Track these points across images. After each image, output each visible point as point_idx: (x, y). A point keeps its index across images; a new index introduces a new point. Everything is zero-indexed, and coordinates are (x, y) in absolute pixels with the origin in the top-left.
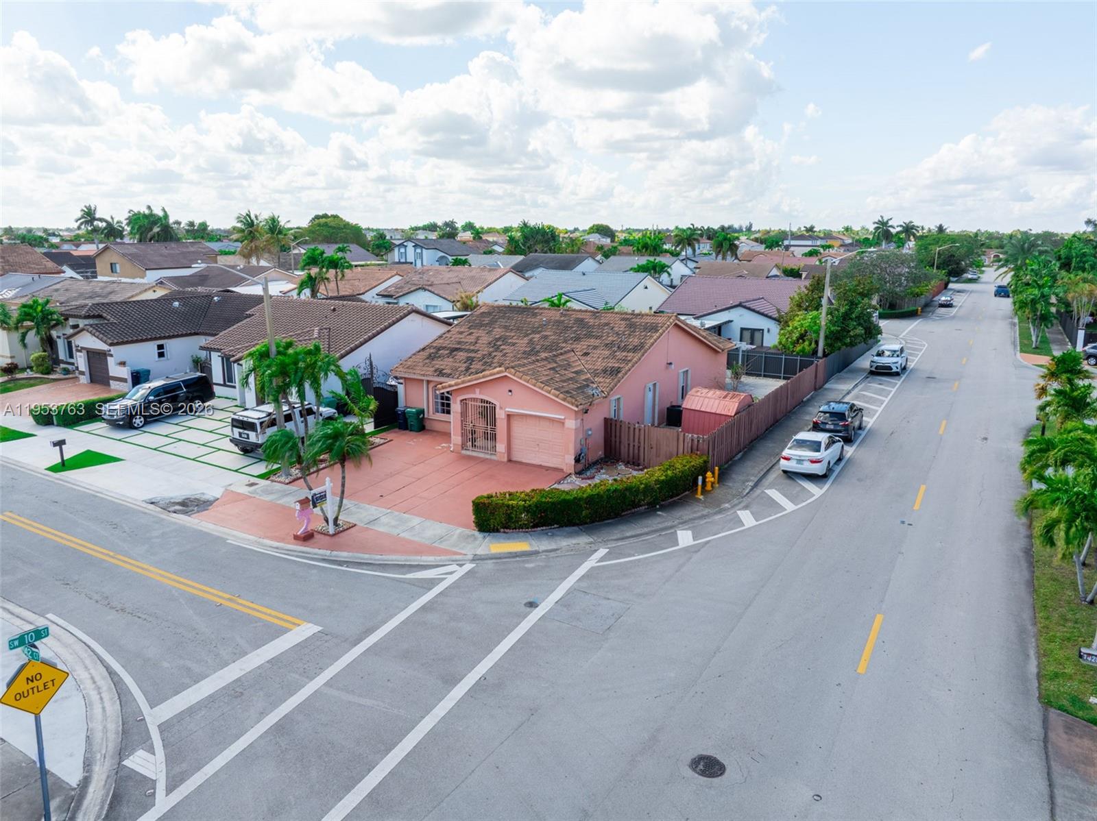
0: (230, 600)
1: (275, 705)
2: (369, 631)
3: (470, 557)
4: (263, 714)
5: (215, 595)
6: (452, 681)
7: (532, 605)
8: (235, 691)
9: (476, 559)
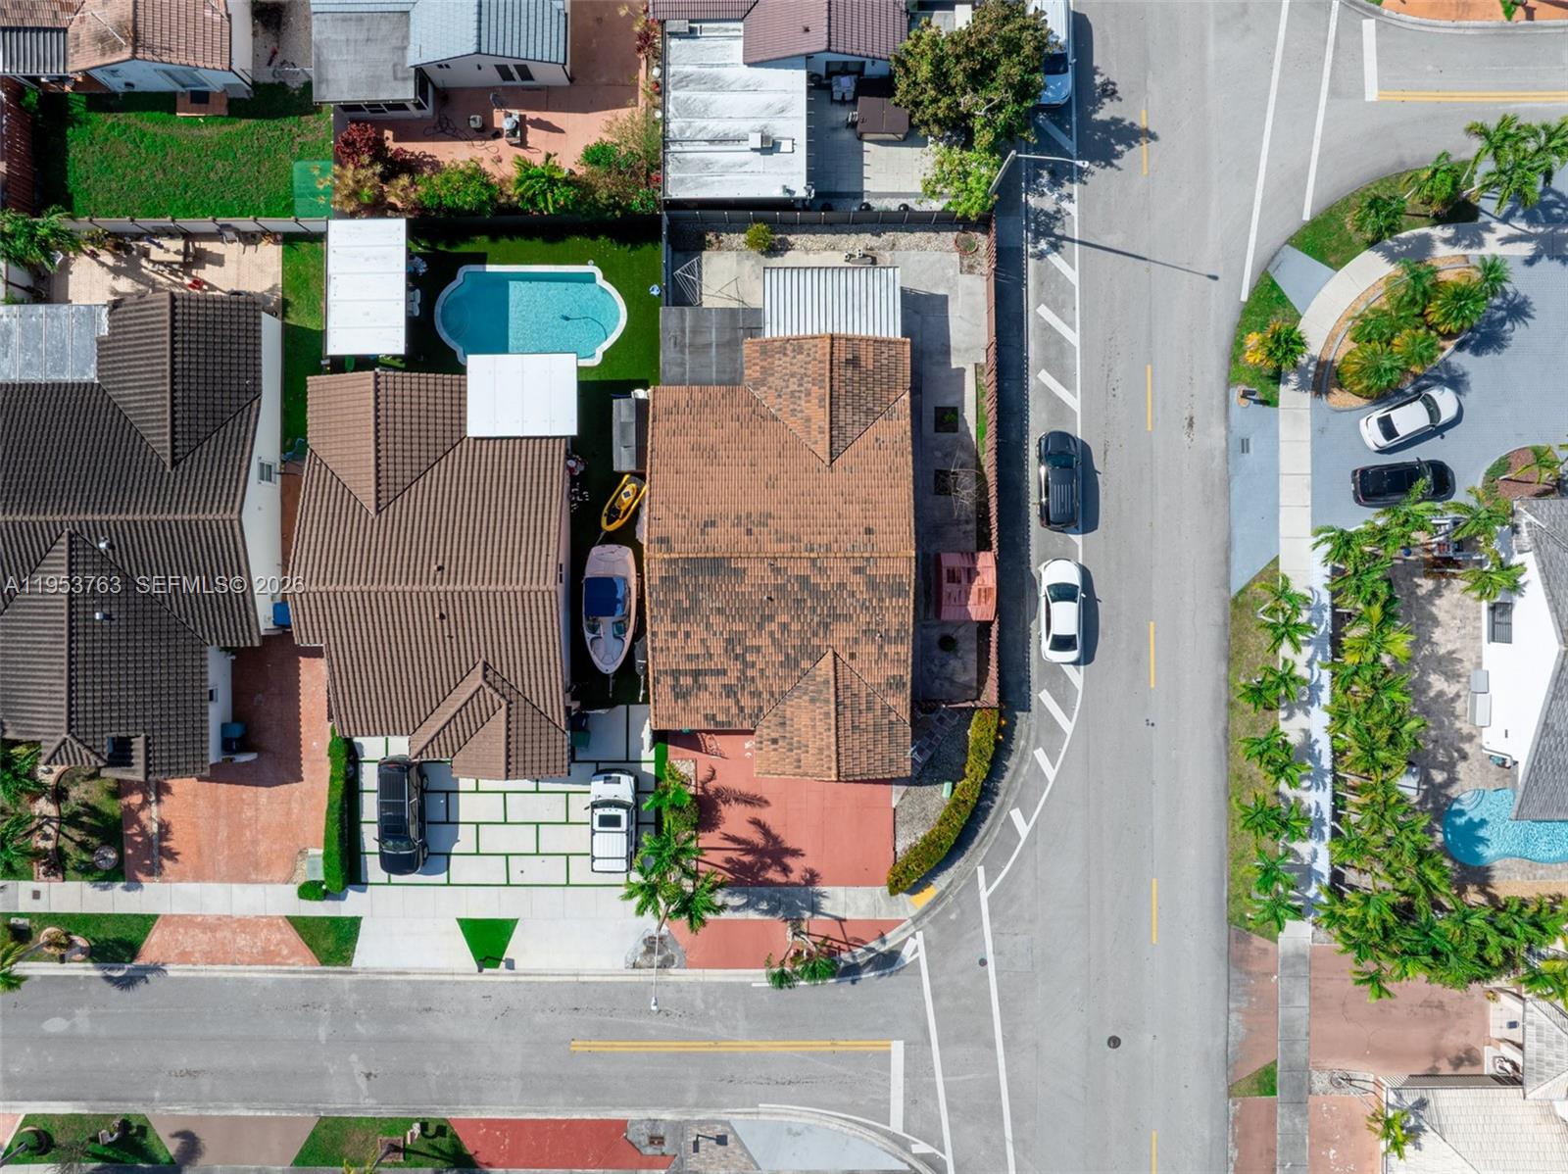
0: (833, 1045)
1: (936, 1098)
2: (926, 1030)
3: (909, 921)
4: (937, 1105)
5: (823, 1046)
6: (992, 1045)
7: (983, 962)
8: (911, 1101)
9: (916, 920)
